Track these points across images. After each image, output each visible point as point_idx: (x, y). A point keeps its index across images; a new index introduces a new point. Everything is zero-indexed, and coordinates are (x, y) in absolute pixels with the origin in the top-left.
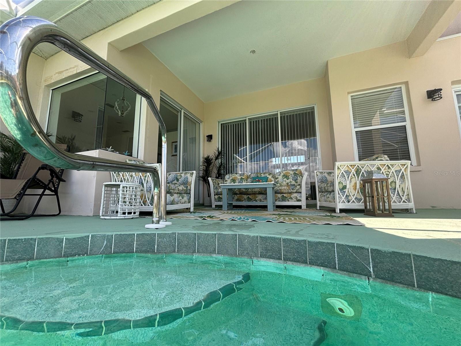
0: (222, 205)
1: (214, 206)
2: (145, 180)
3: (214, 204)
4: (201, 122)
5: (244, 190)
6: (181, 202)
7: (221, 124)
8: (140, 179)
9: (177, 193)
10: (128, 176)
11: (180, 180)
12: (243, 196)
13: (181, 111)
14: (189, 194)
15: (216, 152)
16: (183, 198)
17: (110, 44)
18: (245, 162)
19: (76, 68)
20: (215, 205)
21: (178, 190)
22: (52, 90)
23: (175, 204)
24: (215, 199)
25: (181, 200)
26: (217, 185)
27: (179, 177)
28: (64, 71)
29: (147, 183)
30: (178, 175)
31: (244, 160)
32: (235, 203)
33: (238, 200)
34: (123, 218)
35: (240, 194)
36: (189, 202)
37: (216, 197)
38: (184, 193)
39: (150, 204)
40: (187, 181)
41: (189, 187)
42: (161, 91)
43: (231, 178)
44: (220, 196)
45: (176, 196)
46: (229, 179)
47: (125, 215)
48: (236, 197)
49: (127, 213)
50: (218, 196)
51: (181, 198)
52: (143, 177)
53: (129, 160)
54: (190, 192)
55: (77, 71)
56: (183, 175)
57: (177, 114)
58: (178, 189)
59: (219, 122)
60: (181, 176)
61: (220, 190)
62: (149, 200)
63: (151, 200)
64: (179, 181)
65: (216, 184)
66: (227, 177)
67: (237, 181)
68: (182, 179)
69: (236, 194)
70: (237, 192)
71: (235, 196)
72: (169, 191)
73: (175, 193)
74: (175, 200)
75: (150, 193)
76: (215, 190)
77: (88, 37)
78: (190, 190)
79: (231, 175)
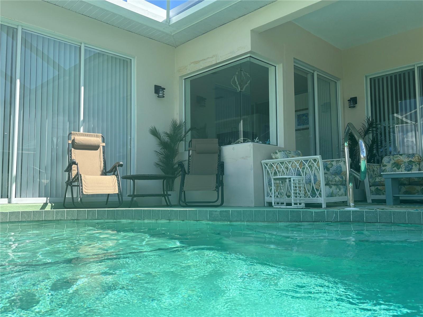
0: (386, 200)
1: (369, 201)
2: (303, 172)
3: (370, 198)
4: (338, 79)
5: (416, 180)
6: (338, 194)
7: (371, 79)
8: (297, 171)
9: (334, 185)
10: (283, 168)
11: (332, 170)
12: (415, 187)
13: (313, 74)
14: (345, 185)
15: (364, 123)
16: (340, 190)
17: (252, 31)
18: (409, 121)
19: (214, 58)
20: (372, 200)
21: (335, 182)
22: (185, 79)
23: (334, 197)
24: (372, 192)
25: (338, 192)
26: (372, 172)
27: (329, 166)
28: (201, 61)
29: (305, 175)
30: (328, 163)
31: (406, 117)
32: (404, 197)
33: (406, 193)
34: (296, 207)
35: (409, 185)
36: (346, 195)
37: (373, 188)
38: (340, 185)
39: (319, 196)
40: (341, 171)
41: (344, 177)
42: (294, 58)
43: (392, 162)
44: (379, 187)
45: (333, 187)
46: (389, 162)
47: (297, 205)
48: (404, 189)
49: (298, 203)
50: (376, 187)
51: (338, 190)
52: (301, 169)
53: (278, 150)
54: (345, 183)
55: (216, 61)
56: (334, 163)
57: (306, 77)
58: (335, 180)
59: (366, 77)
60: (332, 165)
61: (377, 180)
62: (309, 192)
63: (312, 192)
64: (330, 171)
65: (370, 171)
66: (385, 160)
67: (403, 166)
68: (334, 168)
69: (404, 185)
70: (406, 182)
71: (403, 187)
72: (328, 183)
73: (332, 185)
74: (334, 192)
75: (310, 185)
76: (371, 180)
77: (225, 24)
78: (345, 181)
79: (392, 157)
